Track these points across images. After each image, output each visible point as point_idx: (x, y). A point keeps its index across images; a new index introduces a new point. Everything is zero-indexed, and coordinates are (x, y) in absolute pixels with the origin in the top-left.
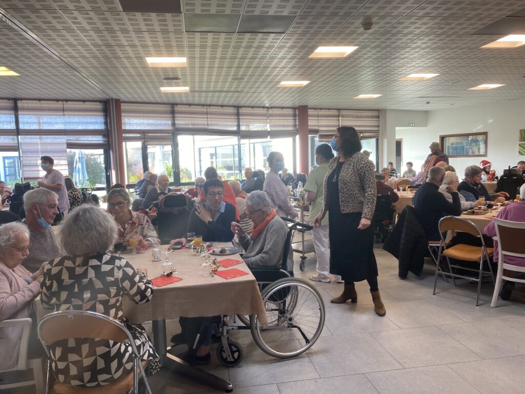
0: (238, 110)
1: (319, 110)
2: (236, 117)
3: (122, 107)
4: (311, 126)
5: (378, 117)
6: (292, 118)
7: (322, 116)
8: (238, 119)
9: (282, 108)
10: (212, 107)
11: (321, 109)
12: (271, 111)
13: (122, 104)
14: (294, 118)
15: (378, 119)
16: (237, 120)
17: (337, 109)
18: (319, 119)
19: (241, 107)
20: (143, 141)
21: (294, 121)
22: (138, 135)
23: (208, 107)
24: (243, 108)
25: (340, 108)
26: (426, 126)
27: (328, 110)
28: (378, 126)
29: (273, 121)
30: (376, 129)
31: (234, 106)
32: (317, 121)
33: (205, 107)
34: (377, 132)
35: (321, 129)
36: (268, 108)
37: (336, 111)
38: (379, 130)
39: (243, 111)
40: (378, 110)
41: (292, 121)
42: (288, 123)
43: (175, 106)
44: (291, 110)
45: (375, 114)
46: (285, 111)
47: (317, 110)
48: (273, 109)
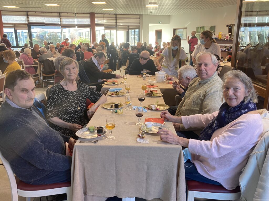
0: (60, 14)
2: (59, 18)
3: (2, 13)
5: (140, 18)
7: (105, 17)
10: (46, 13)
11: (105, 14)
12: (77, 15)
13: (2, 12)
18: (104, 19)
19: (61, 13)
20: (14, 28)
22: (12, 25)
23: (44, 13)
24: (62, 14)
25: (116, 13)
26: (169, 24)
27: (109, 15)
28: (140, 23)
29: (78, 19)
30: (138, 24)
31: (58, 13)
33: (43, 13)
35: (105, 24)
36: (75, 13)
37: (114, 15)
38: (140, 25)
39: (62, 15)
40: (140, 15)
43: (28, 13)
44: (88, 14)
45: (138, 17)
46: (85, 15)
48: (78, 14)
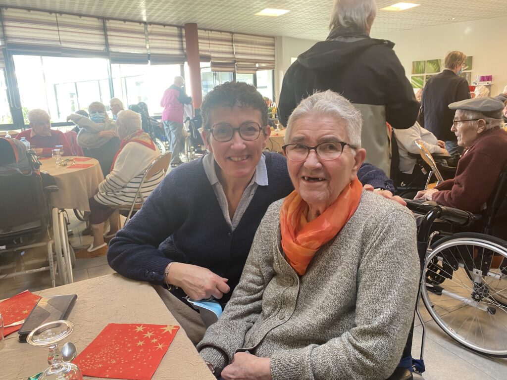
0: (104, 23)
1: (210, 32)
2: (102, 33)
4: (201, 51)
5: (273, 45)
6: (177, 39)
7: (213, 39)
8: (106, 36)
9: (164, 25)
10: (64, 15)
11: (211, 30)
12: (150, 28)
14: (180, 40)
15: (272, 48)
16: (104, 37)
17: (231, 32)
18: (210, 42)
21: (180, 43)
23: (58, 15)
24: (111, 21)
25: (233, 31)
27: (219, 33)
28: (274, 56)
29: (153, 41)
30: (272, 59)
31: (98, 17)
32: (208, 45)
33: (54, 14)
34: (273, 62)
35: (213, 55)
36: (145, 23)
37: (229, 34)
38: (274, 61)
39: (112, 25)
40: (273, 37)
41: (177, 42)
42: (172, 46)
43: (4, 9)
44: (176, 28)
45: (270, 41)
46: (168, 30)
47: (207, 32)
48: (152, 26)
